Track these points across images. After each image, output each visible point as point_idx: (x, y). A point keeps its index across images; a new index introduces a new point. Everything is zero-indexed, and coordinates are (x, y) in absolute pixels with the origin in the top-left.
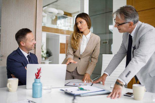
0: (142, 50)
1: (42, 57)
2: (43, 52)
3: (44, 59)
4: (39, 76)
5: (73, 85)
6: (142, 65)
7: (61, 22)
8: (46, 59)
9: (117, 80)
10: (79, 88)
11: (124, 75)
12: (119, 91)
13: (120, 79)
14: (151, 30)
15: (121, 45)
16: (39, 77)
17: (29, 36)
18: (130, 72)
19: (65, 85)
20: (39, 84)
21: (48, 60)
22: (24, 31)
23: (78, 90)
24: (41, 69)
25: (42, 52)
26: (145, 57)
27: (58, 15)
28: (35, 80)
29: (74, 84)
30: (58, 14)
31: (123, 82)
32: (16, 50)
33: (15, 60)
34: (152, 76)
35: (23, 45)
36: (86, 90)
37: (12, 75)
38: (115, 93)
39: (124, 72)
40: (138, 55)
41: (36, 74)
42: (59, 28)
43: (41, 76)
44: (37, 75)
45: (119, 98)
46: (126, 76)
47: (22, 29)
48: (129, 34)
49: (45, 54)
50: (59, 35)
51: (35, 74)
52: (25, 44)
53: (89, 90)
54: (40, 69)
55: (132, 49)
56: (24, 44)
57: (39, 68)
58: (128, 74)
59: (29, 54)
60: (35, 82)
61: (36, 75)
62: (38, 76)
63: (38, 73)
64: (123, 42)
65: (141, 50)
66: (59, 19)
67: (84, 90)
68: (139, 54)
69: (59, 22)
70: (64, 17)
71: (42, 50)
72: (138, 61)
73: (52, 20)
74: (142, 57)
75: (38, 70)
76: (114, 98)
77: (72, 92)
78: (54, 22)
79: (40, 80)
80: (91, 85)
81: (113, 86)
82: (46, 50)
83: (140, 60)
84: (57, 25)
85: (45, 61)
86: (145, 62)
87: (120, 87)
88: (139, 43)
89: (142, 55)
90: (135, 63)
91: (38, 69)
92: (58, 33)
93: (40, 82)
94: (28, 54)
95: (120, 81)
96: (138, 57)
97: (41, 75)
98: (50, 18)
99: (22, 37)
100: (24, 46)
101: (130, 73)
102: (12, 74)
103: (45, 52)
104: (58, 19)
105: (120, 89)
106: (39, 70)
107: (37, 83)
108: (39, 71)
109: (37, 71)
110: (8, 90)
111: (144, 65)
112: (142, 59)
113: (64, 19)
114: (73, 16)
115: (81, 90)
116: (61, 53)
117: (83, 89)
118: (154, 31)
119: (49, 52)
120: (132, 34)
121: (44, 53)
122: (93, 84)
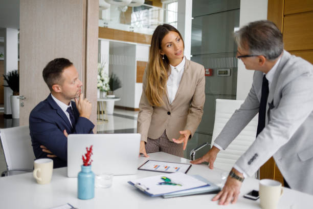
0: (283, 113)
1: (102, 91)
2: (103, 81)
3: (105, 94)
4: (90, 161)
5: (154, 169)
6: (282, 141)
7: (139, 17)
8: (108, 94)
9: (233, 169)
10: (163, 179)
11: (246, 161)
12: (234, 190)
13: (237, 168)
14: (305, 74)
15: (249, 91)
16: (89, 163)
17: (67, 72)
18: (256, 155)
19: (139, 169)
20: (89, 176)
21: (114, 96)
22: (59, 64)
23: (161, 184)
24: (93, 148)
25: (101, 82)
26: (287, 127)
27: (133, 5)
28: (82, 169)
29: (156, 165)
30: (132, 2)
31: (242, 174)
32: (46, 100)
33: (43, 120)
34: (303, 159)
35: (59, 91)
36: (176, 184)
37: (41, 147)
38: (226, 194)
39: (245, 154)
40: (275, 122)
41: (83, 157)
42: (136, 31)
43: (92, 161)
44: (85, 158)
45: (233, 203)
46: (249, 163)
47: (55, 60)
48: (264, 74)
49: (108, 85)
50: (135, 45)
51: (81, 157)
52: (62, 89)
53: (181, 185)
54: (91, 149)
55: (268, 107)
56: (59, 88)
57: (89, 147)
58: (253, 159)
59: (71, 105)
60: (82, 172)
61: (83, 159)
62: (88, 160)
63: (86, 155)
64: (253, 85)
65: (281, 114)
66: (135, 11)
67: (171, 184)
68: (277, 120)
69: (134, 16)
70: (145, 6)
71: (101, 76)
72: (273, 135)
73: (122, 13)
74: (281, 127)
75: (87, 150)
76: (224, 204)
77: (148, 189)
78: (126, 17)
79: (90, 168)
80: (186, 173)
81: (225, 178)
82: (109, 76)
83: (278, 133)
84: (132, 25)
85: (108, 98)
86: (287, 137)
87: (238, 182)
88: (281, 96)
89: (282, 124)
90: (267, 137)
91: (87, 148)
92: (133, 41)
93: (91, 172)
94: (69, 105)
95: (238, 172)
96: (274, 126)
97: (92, 158)
98: (117, 9)
99: (54, 77)
100: (60, 93)
101: (257, 158)
102: (42, 145)
103: (107, 80)
104: (133, 10)
105: (236, 185)
106: (89, 150)
107: (85, 173)
108: (89, 152)
109: (86, 152)
110: (35, 181)
111: (284, 141)
112: (281, 131)
113: (146, 10)
114: (163, 5)
115: (165, 183)
116: (138, 81)
117: (170, 180)
118: (311, 75)
119: (115, 80)
120: (270, 77)
121: (104, 83)
122: (191, 166)
